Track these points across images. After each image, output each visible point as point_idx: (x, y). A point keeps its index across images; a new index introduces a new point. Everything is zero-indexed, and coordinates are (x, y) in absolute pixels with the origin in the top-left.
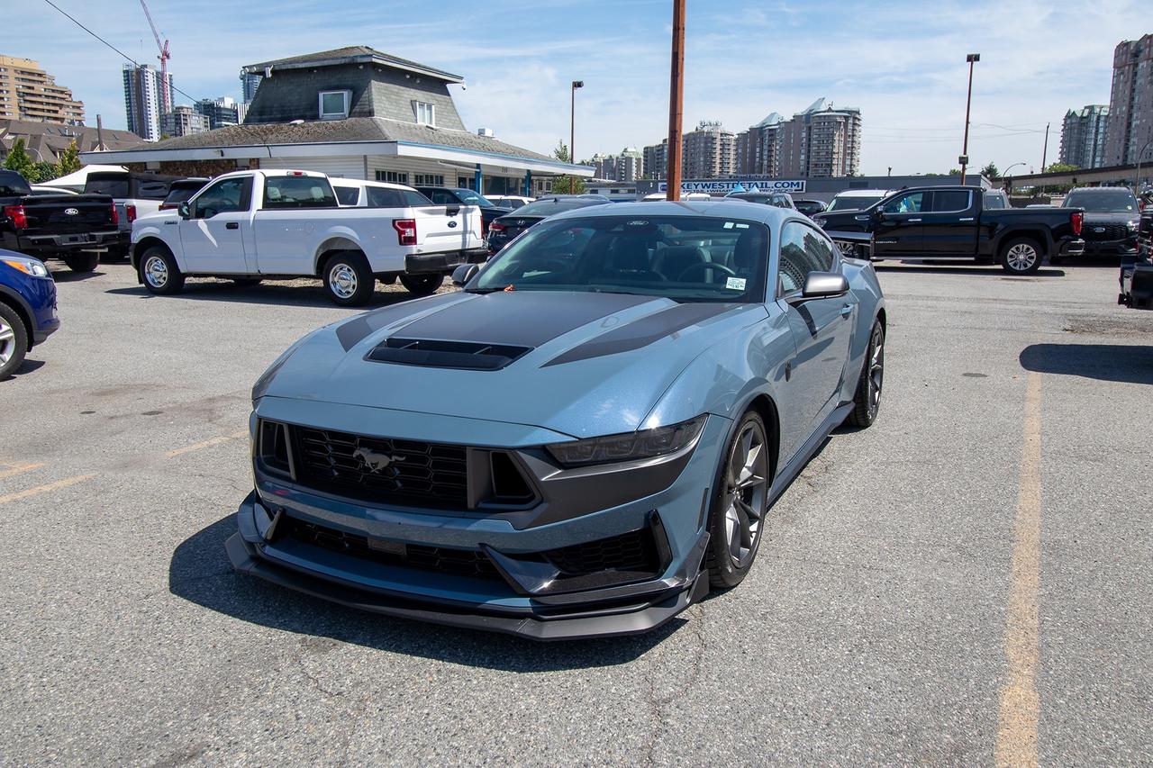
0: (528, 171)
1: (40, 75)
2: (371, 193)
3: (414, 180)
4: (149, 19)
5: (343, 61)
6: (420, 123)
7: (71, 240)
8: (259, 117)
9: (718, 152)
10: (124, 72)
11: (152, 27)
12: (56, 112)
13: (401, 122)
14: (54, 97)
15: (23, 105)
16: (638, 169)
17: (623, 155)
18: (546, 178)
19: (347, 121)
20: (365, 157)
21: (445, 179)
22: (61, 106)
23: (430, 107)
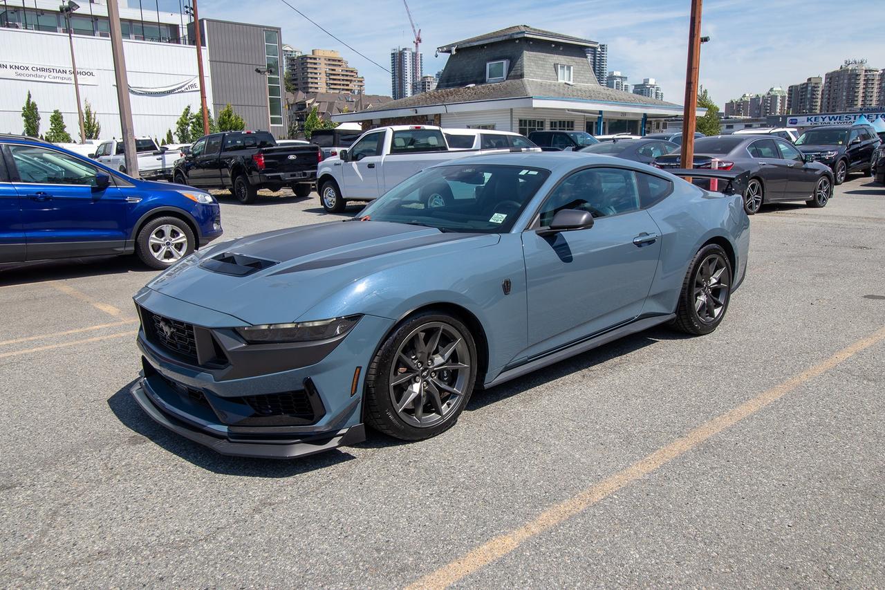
0: (645, 114)
1: (339, 61)
2: (484, 139)
3: (549, 126)
4: (410, 15)
5: (504, 38)
6: (560, 81)
7: (292, 176)
8: (446, 84)
9: (861, 86)
10: (392, 54)
11: (411, 21)
12: (348, 85)
13: (544, 81)
14: (347, 75)
15: (328, 82)
16: (783, 105)
17: (769, 93)
18: (663, 119)
19: (504, 83)
20: (511, 109)
21: (575, 124)
22: (351, 81)
23: (569, 68)
